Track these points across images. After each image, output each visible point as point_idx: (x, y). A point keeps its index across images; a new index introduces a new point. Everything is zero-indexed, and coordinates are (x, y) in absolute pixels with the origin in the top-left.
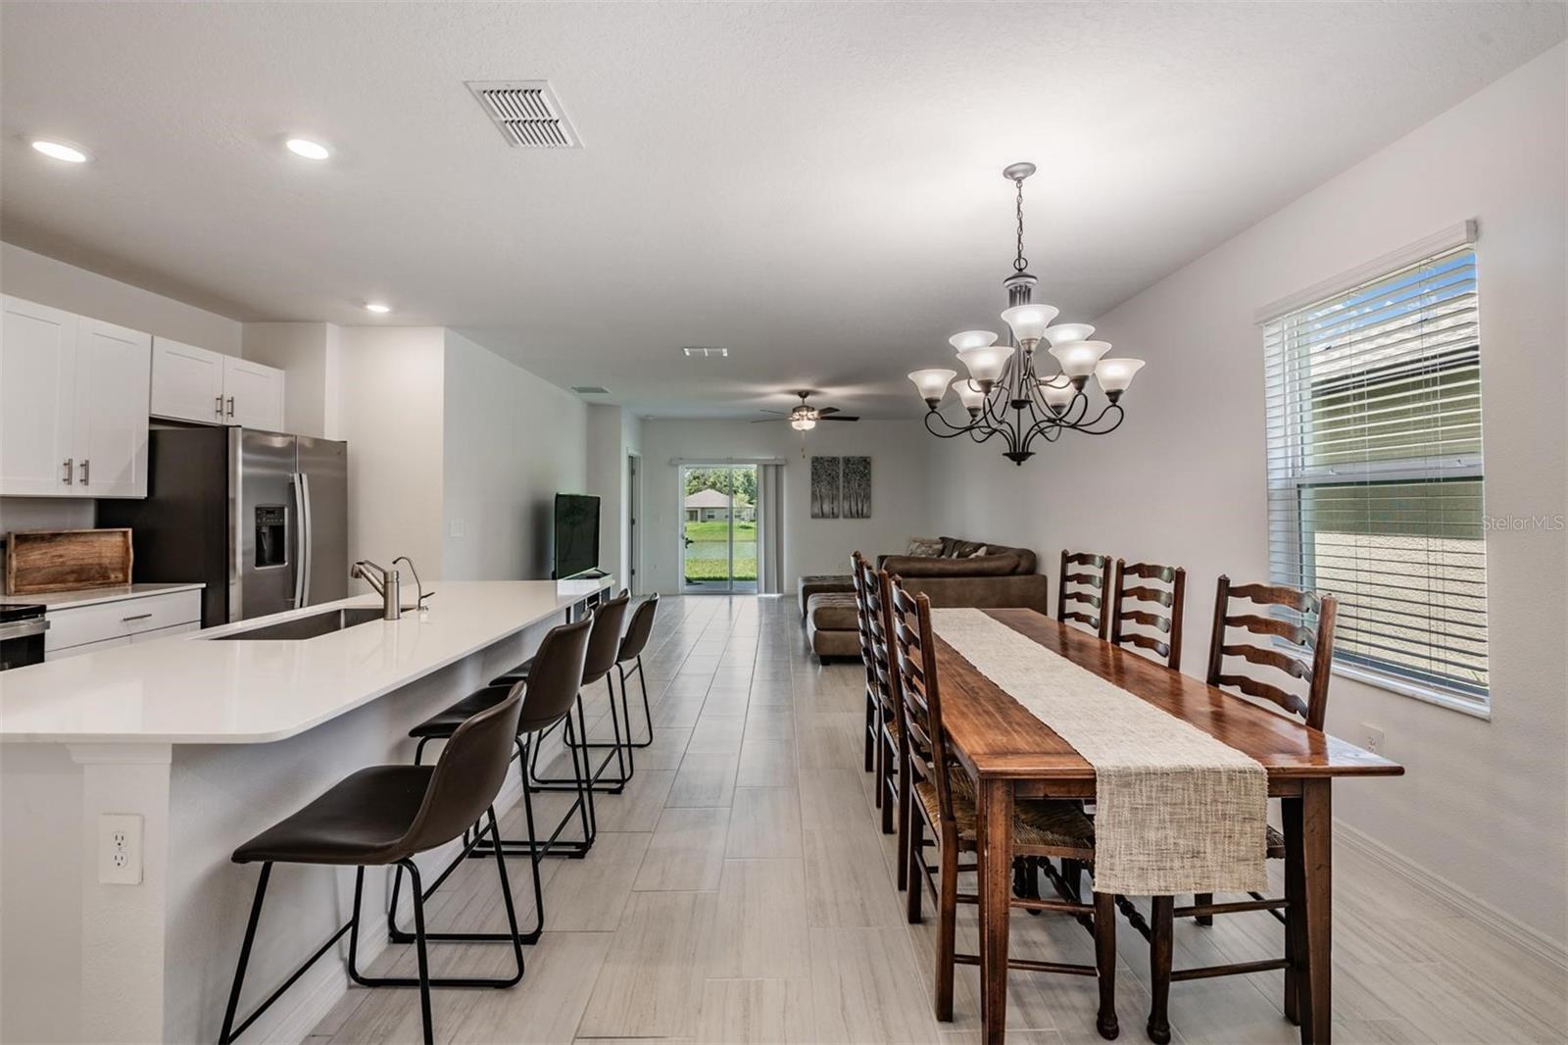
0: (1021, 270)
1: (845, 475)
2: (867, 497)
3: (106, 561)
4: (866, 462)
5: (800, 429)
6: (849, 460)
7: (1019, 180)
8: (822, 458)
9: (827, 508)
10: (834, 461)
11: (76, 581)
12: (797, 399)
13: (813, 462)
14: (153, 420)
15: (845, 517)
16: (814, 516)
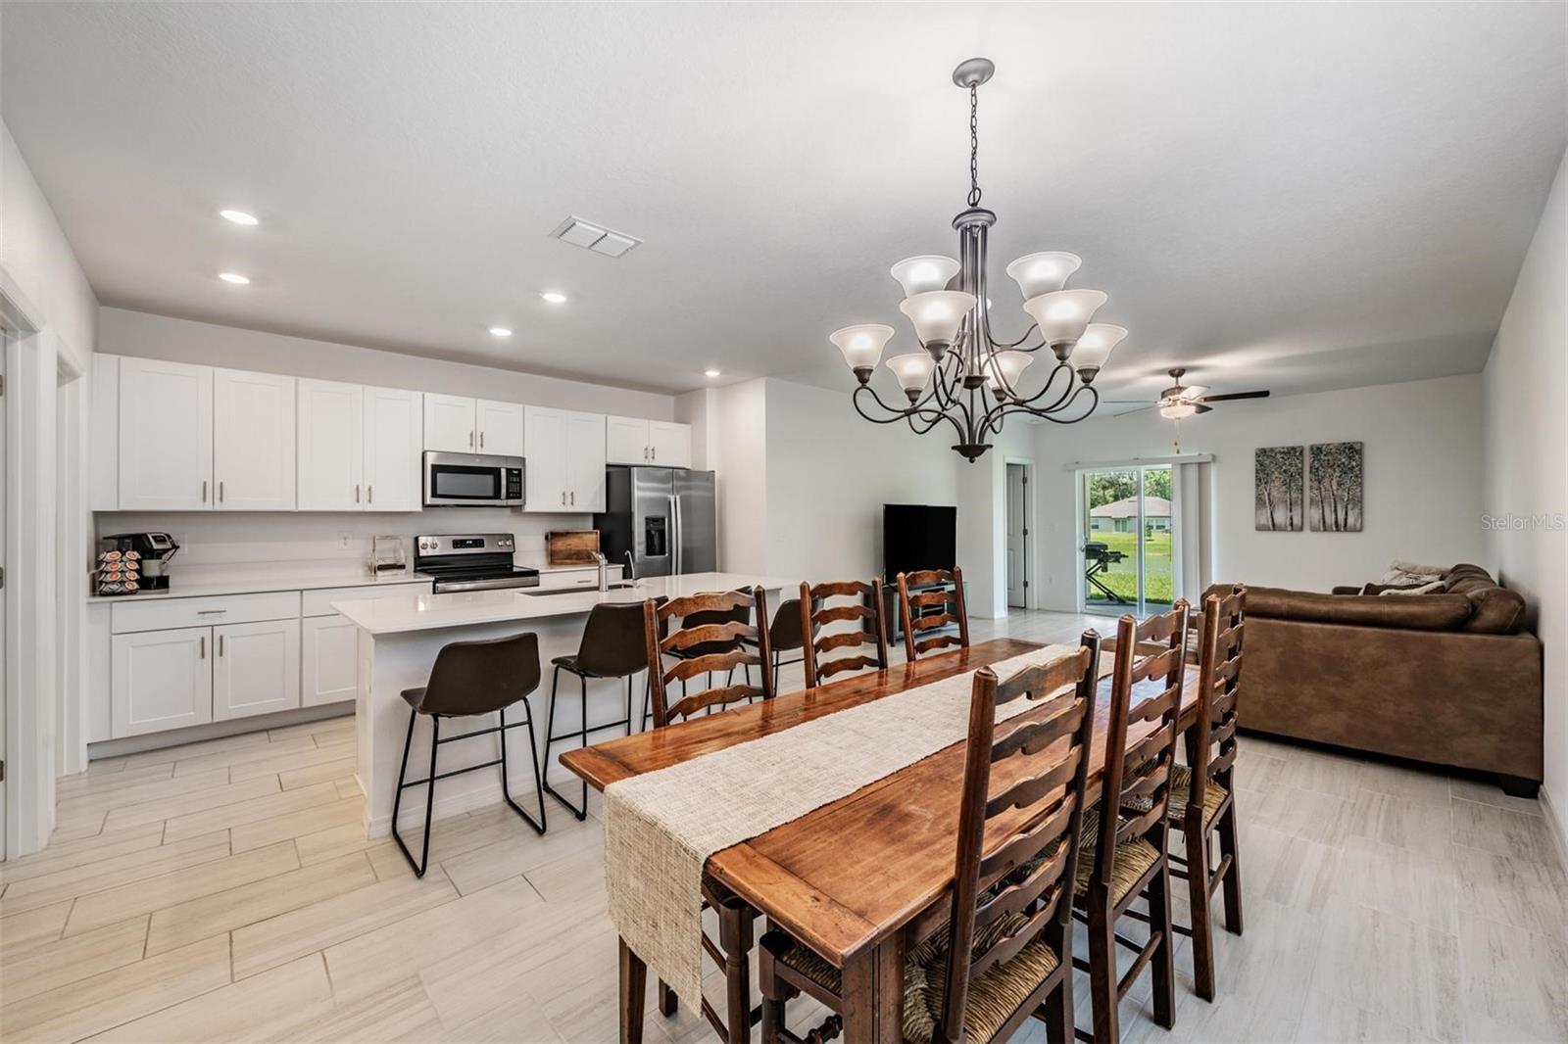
0: (974, 204)
1: (1314, 471)
2: (1358, 502)
3: (589, 549)
4: (1353, 451)
5: (1172, 417)
6: (1319, 449)
8: (1272, 450)
9: (1281, 517)
10: (1294, 452)
11: (577, 559)
12: (1169, 381)
13: (1257, 455)
14: (608, 466)
15: (1314, 529)
16: (1259, 528)
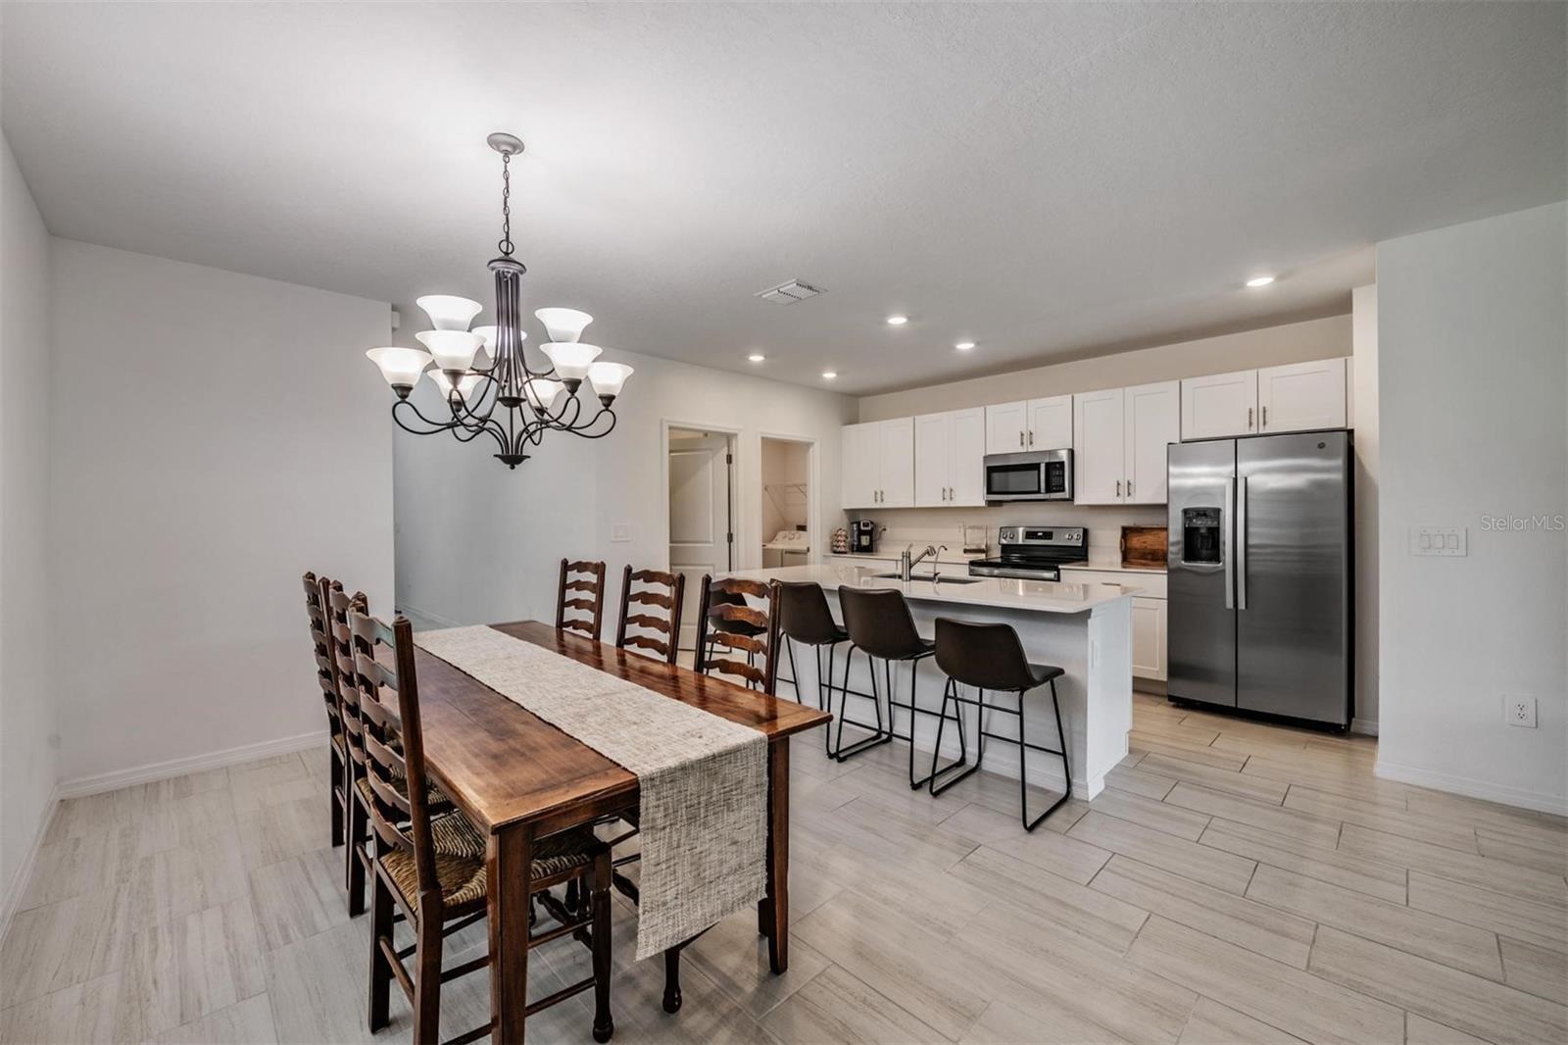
0: (507, 254)
7: (506, 154)
11: (1152, 560)
